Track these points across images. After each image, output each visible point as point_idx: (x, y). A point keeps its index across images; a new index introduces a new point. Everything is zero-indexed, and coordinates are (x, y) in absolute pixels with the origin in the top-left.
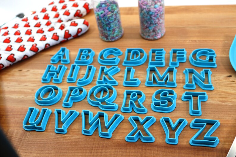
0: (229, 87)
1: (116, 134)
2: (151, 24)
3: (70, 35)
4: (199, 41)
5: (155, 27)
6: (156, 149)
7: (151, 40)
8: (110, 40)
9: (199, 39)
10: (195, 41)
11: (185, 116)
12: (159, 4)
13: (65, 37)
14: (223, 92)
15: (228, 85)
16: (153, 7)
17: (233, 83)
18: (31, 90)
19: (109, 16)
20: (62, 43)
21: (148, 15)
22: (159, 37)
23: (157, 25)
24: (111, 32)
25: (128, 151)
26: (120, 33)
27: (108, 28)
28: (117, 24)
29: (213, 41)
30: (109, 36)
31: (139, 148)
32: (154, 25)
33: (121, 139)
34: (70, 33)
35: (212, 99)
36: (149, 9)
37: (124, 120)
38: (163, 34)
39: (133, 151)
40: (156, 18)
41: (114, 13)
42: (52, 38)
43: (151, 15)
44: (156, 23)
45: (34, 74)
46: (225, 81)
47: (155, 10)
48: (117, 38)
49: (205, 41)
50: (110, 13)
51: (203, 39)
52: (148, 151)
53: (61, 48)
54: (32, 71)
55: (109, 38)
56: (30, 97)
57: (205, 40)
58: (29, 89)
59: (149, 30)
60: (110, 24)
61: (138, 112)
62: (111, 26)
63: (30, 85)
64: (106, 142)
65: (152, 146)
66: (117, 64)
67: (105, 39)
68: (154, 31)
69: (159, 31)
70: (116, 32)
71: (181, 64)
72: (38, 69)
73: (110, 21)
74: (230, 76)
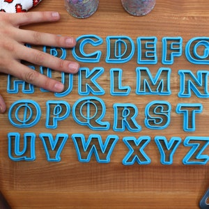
7: (137, 16)
8: (83, 18)
9: (198, 15)
10: (193, 17)
11: (179, 132)
31: (136, 171)
33: (118, 162)
35: (206, 110)
39: (131, 173)
66: (98, 61)
71: (176, 59)
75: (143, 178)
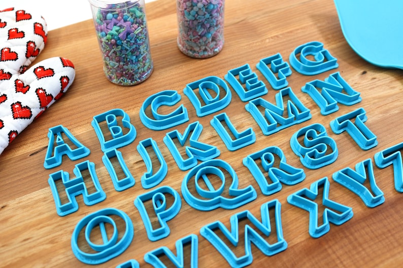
0: (376, 89)
1: (289, 235)
2: (210, 27)
3: (51, 96)
4: (281, 34)
5: (216, 31)
6: (363, 224)
8: (139, 81)
9: (280, 33)
10: (277, 36)
11: (359, 155)
13: (41, 106)
15: (372, 87)
17: (375, 80)
18: (47, 244)
19: (136, 32)
20: (37, 119)
21: (206, 13)
22: (221, 47)
23: (219, 26)
24: (140, 64)
27: (134, 58)
29: (301, 29)
30: (137, 73)
32: (216, 28)
33: (303, 239)
35: (370, 115)
37: (281, 206)
39: (337, 247)
40: (218, 15)
41: (144, 24)
43: (212, 11)
44: (218, 23)
45: (24, 207)
46: (363, 82)
48: (149, 72)
49: (291, 32)
50: (135, 26)
51: (286, 31)
52: (356, 235)
54: (12, 203)
56: (59, 259)
57: (289, 30)
58: (41, 244)
59: (206, 39)
60: (139, 49)
61: (293, 183)
63: (36, 234)
64: (285, 258)
66: (187, 119)
67: (129, 82)
68: (214, 39)
70: (148, 60)
72: (25, 192)
73: (139, 42)
74: (364, 73)
75: (360, 245)
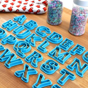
1: (13, 68)
2: (74, 24)
3: (32, 11)
5: (76, 27)
6: (25, 86)
7: (72, 34)
8: (50, 24)
12: (83, 14)
13: (29, 11)
14: (86, 81)
16: (79, 14)
19: (53, 9)
20: (26, 13)
22: (77, 35)
23: (78, 26)
24: (52, 19)
25: (11, 79)
26: (57, 22)
27: (51, 16)
28: (57, 16)
30: (50, 21)
31: (17, 81)
32: (76, 26)
34: (33, 10)
35: (77, 81)
36: (76, 15)
37: (22, 64)
38: (80, 35)
40: (78, 22)
41: (57, 8)
42: (22, 8)
43: (76, 19)
44: (77, 25)
45: (1, 21)
47: (79, 17)
48: (55, 24)
50: (55, 7)
52: (20, 85)
53: (23, 15)
54: (2, 19)
55: (50, 22)
59: (73, 28)
60: (53, 14)
61: (32, 65)
62: (53, 16)
64: (5, 69)
65: (24, 84)
66: (43, 37)
67: (48, 22)
68: (75, 29)
69: (78, 31)
70: (55, 20)
71: (77, 54)
73: (53, 12)
75: (16, 87)
